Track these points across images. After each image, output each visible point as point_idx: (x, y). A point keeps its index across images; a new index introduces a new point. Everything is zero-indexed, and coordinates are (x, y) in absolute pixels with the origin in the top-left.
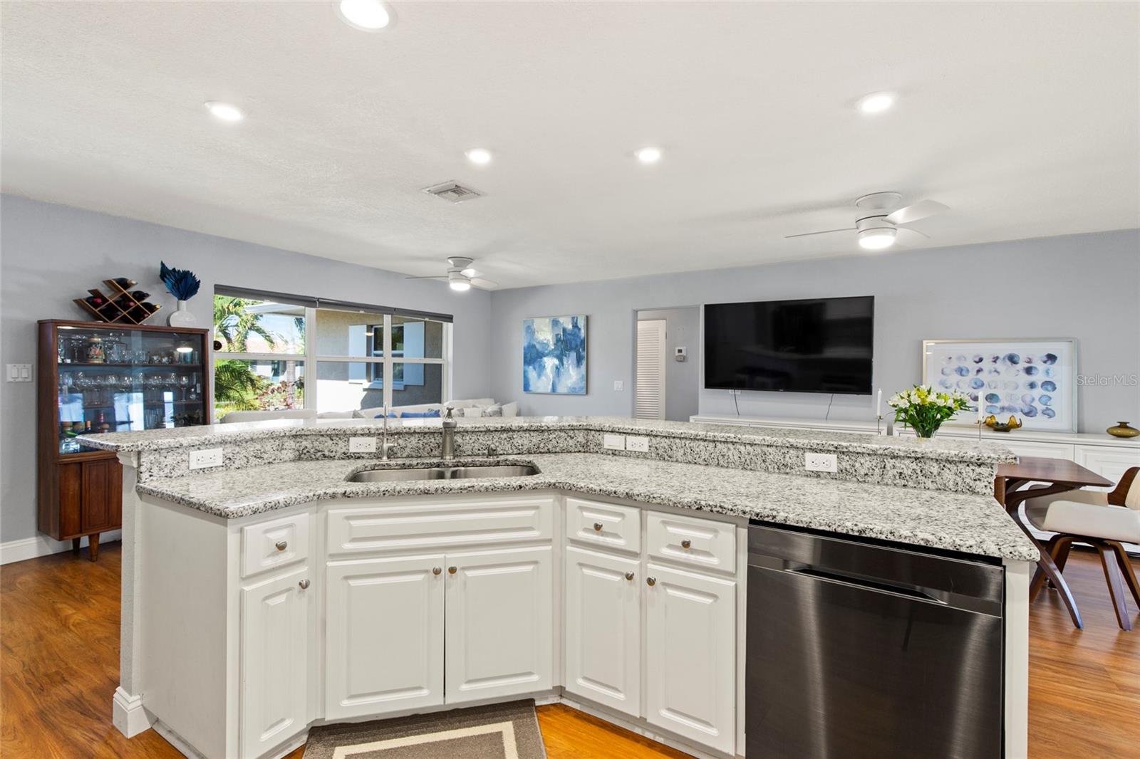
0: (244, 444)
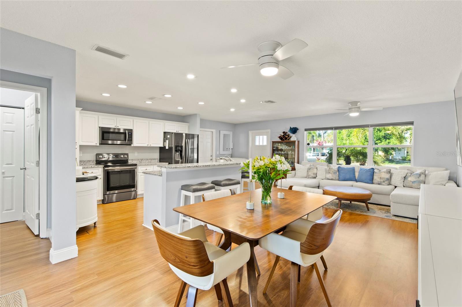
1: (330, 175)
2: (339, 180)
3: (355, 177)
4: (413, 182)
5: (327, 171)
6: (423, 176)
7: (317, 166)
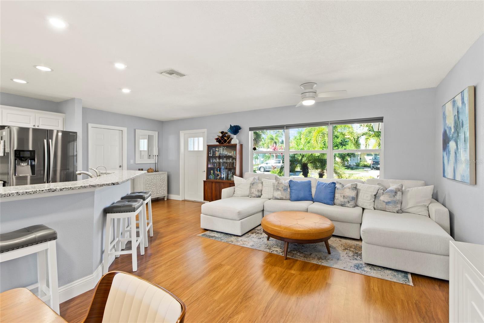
1: (279, 193)
2: (291, 199)
3: (312, 194)
4: (387, 203)
5: (275, 187)
6: (399, 193)
7: (263, 180)
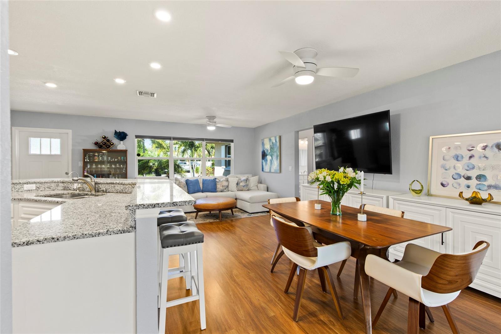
0: (44, 184)
2: (189, 192)
3: (201, 188)
6: (248, 181)
